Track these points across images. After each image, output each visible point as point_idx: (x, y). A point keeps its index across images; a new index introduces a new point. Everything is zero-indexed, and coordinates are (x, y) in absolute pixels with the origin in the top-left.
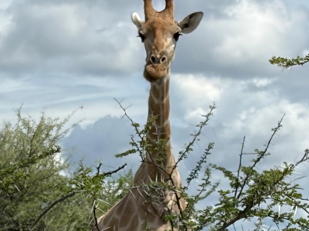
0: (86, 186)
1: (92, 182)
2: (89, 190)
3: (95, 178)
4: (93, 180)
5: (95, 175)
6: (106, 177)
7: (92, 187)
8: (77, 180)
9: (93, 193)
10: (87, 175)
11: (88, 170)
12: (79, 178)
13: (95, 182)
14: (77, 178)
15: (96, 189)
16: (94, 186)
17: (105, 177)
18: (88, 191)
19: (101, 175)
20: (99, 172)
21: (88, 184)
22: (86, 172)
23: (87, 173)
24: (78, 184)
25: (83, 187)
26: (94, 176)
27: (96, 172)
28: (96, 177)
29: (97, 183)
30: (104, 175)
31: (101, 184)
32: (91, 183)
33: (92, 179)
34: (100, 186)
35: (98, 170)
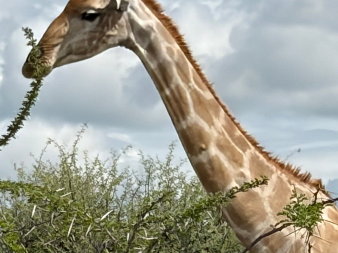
0: (299, 216)
1: (307, 212)
2: (303, 221)
3: (311, 207)
4: (309, 209)
5: (311, 203)
6: (326, 206)
7: (306, 218)
8: (288, 209)
9: (308, 226)
10: (301, 203)
11: (303, 197)
12: (290, 207)
13: (311, 212)
14: (288, 207)
15: (312, 220)
16: (309, 217)
17: (324, 206)
18: (302, 223)
19: (319, 204)
20: (316, 199)
21: (302, 214)
22: (300, 199)
23: (302, 201)
24: (289, 215)
25: (296, 218)
26: (309, 205)
27: (313, 199)
28: (312, 205)
29: (314, 213)
30: (322, 203)
31: (318, 215)
32: (305, 213)
33: (307, 208)
34: (317, 217)
35: (315, 197)
